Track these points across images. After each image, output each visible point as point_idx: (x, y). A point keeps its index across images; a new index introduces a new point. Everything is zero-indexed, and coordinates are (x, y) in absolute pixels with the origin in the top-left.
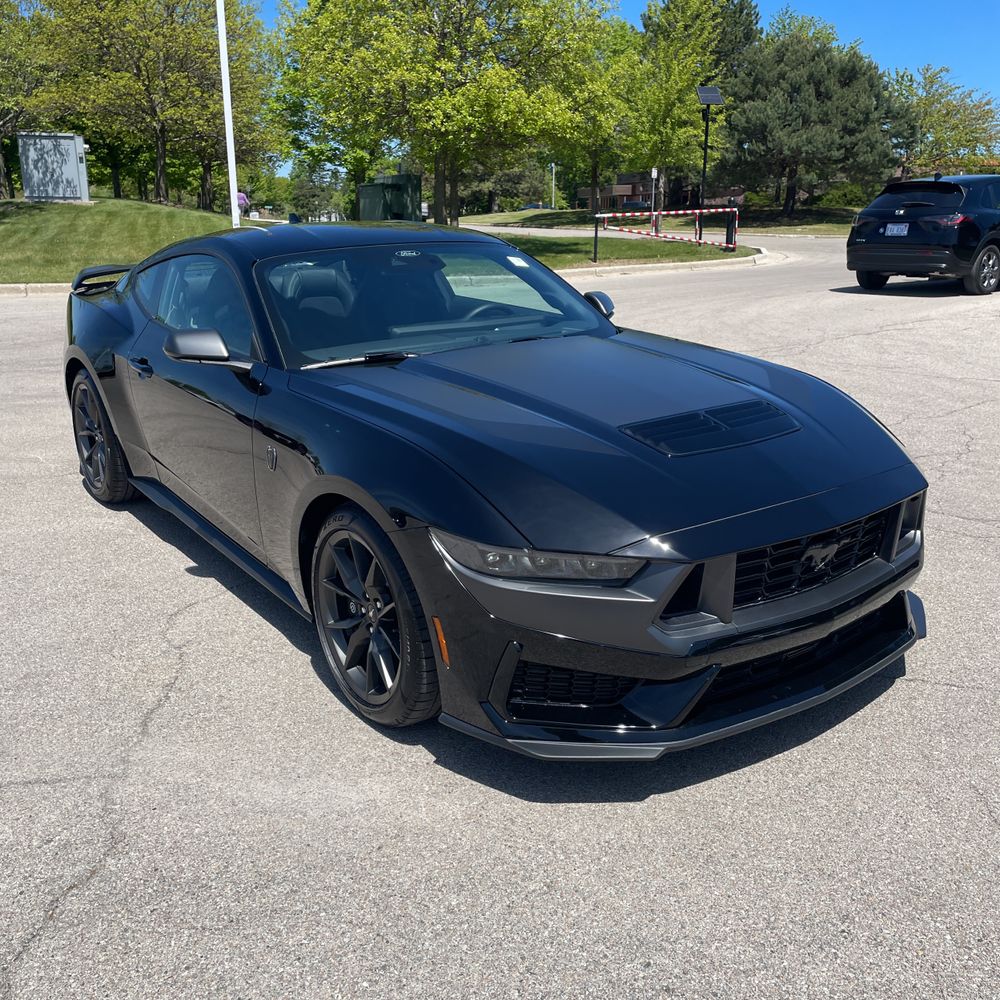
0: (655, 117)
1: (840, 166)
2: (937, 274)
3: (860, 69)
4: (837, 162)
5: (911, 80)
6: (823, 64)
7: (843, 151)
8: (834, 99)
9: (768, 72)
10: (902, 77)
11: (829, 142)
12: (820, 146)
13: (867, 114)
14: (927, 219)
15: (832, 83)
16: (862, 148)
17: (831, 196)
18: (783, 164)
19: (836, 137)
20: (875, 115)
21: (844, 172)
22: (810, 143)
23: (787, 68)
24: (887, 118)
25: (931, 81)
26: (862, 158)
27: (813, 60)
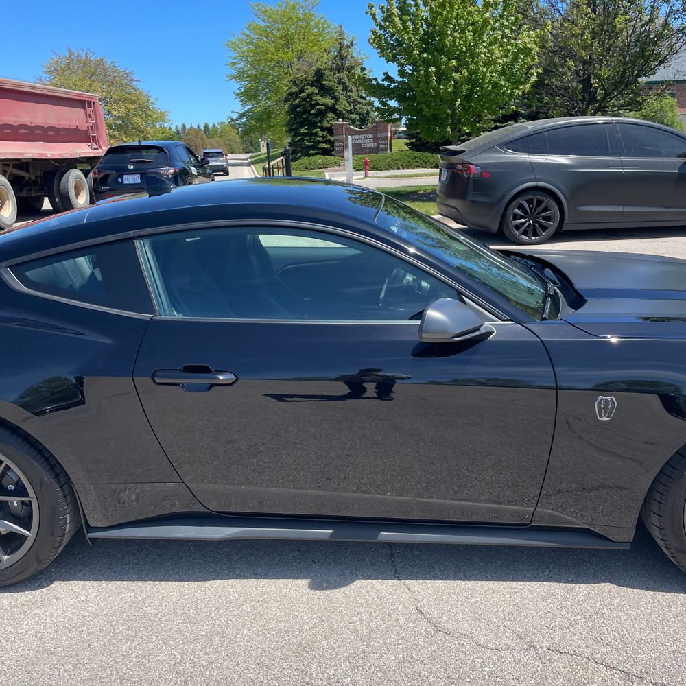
14: (152, 171)
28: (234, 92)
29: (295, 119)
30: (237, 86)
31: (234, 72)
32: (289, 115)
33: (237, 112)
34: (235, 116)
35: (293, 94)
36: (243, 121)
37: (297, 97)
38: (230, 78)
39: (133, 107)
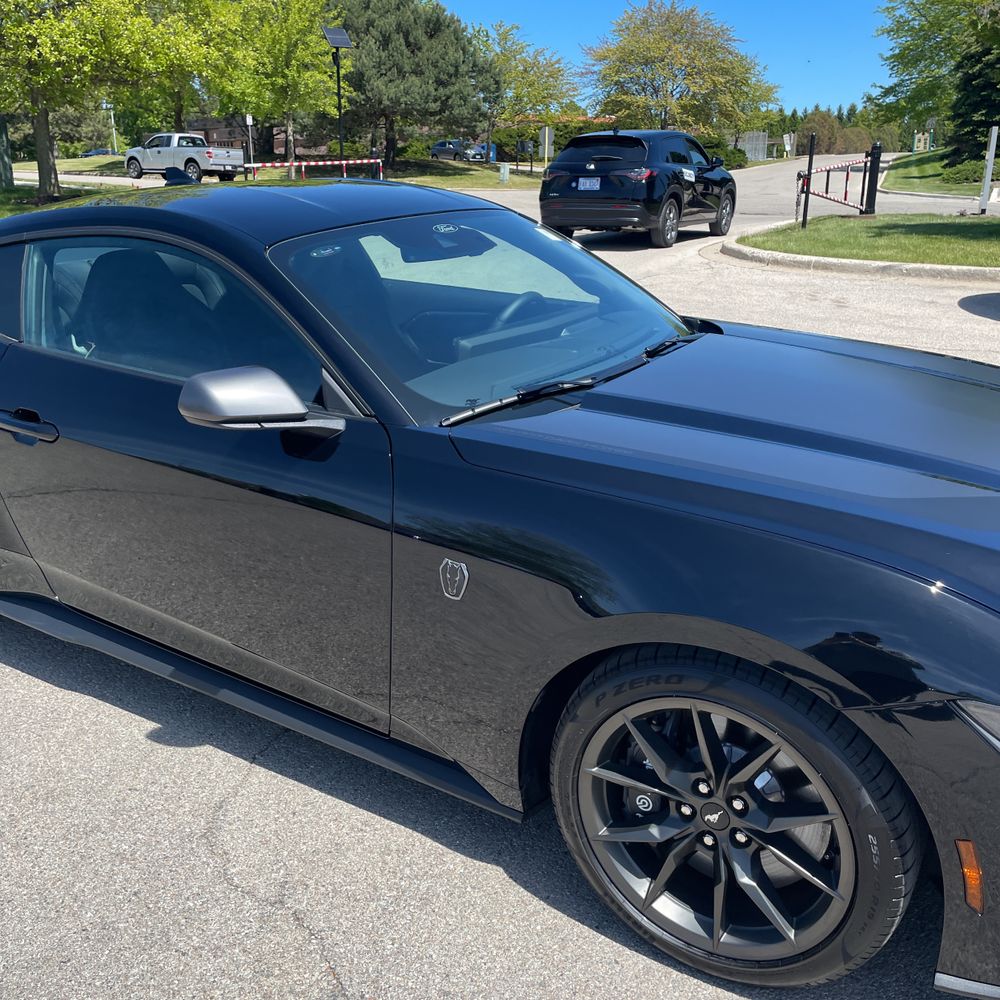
0: (276, 59)
1: (438, 118)
2: (630, 228)
3: (444, 21)
4: (432, 114)
5: (487, 36)
6: (409, 13)
7: (438, 103)
8: (424, 50)
9: (357, 18)
10: (478, 32)
11: (425, 94)
12: (418, 97)
13: (456, 67)
14: (618, 173)
15: (419, 34)
16: (455, 100)
17: (414, 148)
18: (383, 113)
19: (432, 89)
20: (463, 68)
21: (441, 124)
22: (407, 94)
23: (375, 16)
24: (474, 71)
25: (504, 37)
26: (457, 111)
27: (398, 9)
28: (881, 56)
29: (968, 97)
30: (889, 46)
31: (888, 23)
32: (960, 92)
33: (881, 87)
34: (876, 92)
35: (972, 56)
36: (887, 100)
37: (979, 61)
38: (879, 33)
39: (723, 81)
